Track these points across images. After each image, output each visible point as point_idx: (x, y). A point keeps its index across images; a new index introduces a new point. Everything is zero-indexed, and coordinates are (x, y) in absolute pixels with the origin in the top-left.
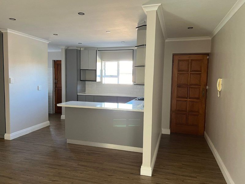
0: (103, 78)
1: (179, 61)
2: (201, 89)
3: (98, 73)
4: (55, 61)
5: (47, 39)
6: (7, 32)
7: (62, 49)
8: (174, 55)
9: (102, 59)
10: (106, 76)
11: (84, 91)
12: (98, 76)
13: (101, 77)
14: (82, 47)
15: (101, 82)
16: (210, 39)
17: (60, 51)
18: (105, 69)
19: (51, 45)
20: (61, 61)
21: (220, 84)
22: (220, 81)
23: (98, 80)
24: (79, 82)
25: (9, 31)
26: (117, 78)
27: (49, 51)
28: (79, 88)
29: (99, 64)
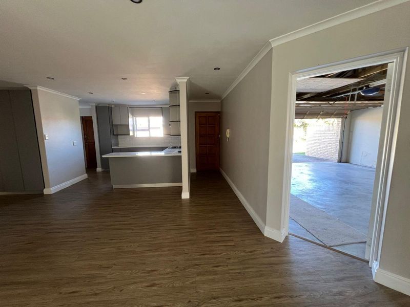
0: (135, 132)
1: (200, 117)
2: (216, 138)
3: (131, 128)
4: (82, 117)
5: (78, 97)
6: (37, 89)
7: (92, 106)
8: (196, 112)
9: (133, 115)
10: (137, 130)
11: (118, 144)
12: (131, 130)
13: (134, 131)
14: (113, 104)
15: (134, 136)
16: (220, 101)
17: (90, 107)
18: (136, 124)
19: (82, 102)
20: (92, 117)
21: (228, 133)
22: (228, 131)
23: (131, 133)
24: (112, 136)
25: (39, 88)
26: (148, 132)
27: (80, 107)
28: (113, 142)
29: (130, 119)
